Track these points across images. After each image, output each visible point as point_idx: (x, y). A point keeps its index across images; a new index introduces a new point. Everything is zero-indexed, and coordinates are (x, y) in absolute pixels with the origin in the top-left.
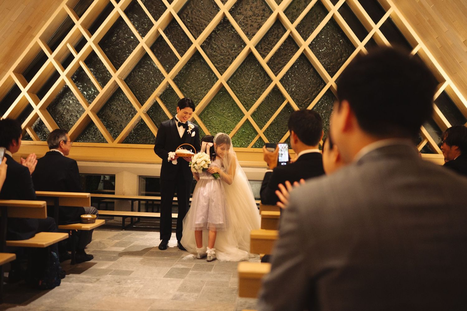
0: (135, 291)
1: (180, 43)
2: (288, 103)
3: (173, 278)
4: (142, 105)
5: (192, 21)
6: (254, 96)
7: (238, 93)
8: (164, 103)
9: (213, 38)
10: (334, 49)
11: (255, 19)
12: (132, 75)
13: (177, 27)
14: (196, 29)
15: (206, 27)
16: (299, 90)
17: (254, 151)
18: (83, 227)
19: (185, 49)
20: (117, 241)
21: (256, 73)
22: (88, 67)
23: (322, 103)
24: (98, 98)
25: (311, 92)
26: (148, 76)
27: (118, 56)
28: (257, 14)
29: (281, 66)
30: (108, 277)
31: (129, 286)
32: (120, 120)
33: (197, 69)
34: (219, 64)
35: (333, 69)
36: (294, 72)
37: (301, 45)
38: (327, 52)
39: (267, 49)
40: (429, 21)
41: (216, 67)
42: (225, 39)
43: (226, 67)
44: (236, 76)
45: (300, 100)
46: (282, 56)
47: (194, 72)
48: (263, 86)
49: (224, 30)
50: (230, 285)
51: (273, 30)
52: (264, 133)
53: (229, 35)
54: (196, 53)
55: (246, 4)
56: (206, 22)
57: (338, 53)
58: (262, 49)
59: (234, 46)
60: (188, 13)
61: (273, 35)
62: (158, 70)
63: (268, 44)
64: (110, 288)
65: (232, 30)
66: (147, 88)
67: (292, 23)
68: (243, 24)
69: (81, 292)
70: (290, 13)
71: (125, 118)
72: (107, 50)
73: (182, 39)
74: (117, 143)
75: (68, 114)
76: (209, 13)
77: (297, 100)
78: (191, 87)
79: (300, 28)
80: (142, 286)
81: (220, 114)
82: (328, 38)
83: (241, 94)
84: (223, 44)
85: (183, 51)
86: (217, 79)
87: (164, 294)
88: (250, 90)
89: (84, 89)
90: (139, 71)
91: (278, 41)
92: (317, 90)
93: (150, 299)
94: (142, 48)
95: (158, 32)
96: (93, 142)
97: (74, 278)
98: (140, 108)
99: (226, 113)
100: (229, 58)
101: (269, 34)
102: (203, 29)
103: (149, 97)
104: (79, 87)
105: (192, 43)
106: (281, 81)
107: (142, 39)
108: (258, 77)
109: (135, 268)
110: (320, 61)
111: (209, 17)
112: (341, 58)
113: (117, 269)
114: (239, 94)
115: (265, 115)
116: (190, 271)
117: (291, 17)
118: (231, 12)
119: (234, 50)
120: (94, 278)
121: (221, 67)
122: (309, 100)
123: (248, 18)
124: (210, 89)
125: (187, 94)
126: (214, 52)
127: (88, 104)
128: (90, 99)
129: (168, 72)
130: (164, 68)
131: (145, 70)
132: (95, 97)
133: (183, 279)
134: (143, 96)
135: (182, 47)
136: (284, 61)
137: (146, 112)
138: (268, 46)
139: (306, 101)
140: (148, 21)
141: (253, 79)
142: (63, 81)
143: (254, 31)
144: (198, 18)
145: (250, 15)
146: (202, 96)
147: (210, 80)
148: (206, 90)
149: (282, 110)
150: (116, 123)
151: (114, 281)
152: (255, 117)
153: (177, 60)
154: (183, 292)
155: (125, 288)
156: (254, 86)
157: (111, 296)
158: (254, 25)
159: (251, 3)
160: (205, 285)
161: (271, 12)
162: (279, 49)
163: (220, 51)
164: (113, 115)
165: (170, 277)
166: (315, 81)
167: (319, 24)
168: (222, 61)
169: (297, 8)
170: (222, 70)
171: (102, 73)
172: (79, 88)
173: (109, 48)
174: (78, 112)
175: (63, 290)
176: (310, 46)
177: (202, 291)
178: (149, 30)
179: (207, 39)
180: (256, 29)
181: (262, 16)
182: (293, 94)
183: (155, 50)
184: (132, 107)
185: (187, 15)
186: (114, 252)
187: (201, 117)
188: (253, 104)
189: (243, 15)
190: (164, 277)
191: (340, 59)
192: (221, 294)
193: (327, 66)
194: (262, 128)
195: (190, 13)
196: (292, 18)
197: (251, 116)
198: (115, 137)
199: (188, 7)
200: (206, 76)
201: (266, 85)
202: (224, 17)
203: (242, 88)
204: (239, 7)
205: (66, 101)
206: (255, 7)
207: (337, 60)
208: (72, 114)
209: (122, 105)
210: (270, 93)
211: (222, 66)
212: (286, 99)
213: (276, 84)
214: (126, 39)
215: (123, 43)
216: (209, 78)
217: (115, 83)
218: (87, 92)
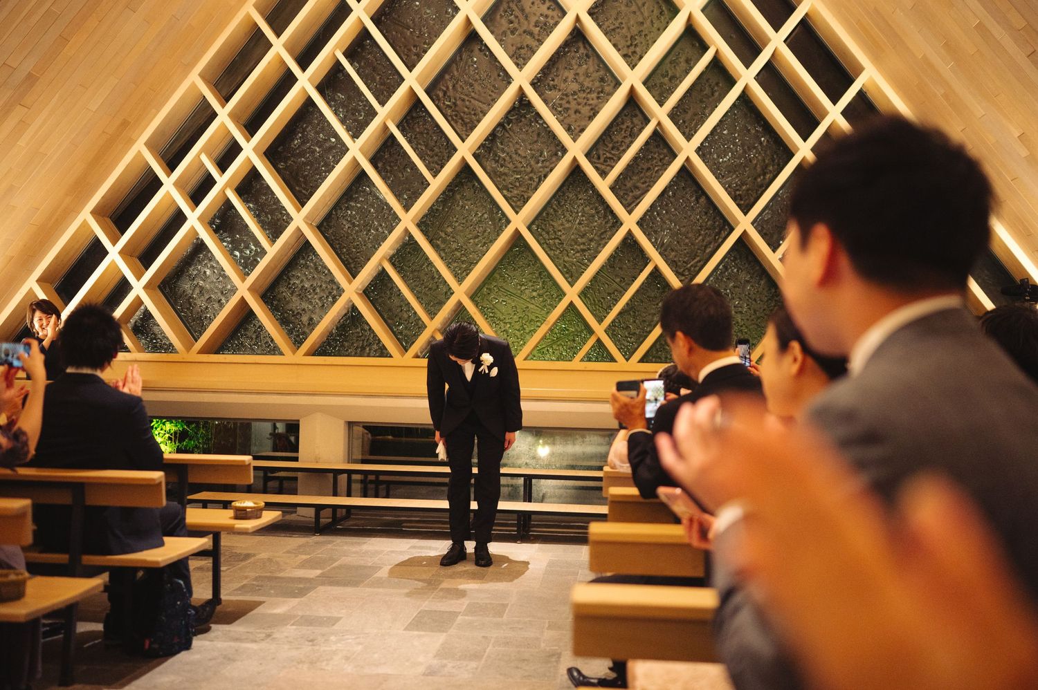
0: (347, 658)
1: (432, 150)
2: (656, 269)
3: (423, 631)
4: (354, 278)
5: (455, 104)
6: (585, 255)
7: (552, 250)
8: (399, 272)
9: (499, 138)
10: (749, 156)
11: (584, 99)
12: (333, 216)
13: (425, 116)
14: (463, 120)
15: (485, 115)
16: (678, 242)
17: (586, 368)
18: (236, 526)
19: (441, 161)
20: (304, 557)
21: (588, 208)
22: (244, 201)
23: (726, 268)
24: (263, 263)
25: (702, 246)
26: (366, 217)
27: (305, 177)
28: (588, 87)
29: (639, 192)
30: (290, 630)
31: (334, 648)
32: (308, 307)
33: (466, 202)
34: (511, 192)
35: (746, 197)
36: (667, 205)
37: (681, 150)
38: (735, 163)
39: (610, 158)
40: (946, 96)
41: (504, 196)
42: (524, 141)
43: (526, 197)
44: (548, 214)
45: (680, 261)
46: (642, 172)
47: (458, 208)
48: (602, 234)
49: (521, 121)
50: (543, 645)
51: (622, 119)
52: (605, 331)
53: (533, 132)
54: (465, 169)
55: (566, 68)
56: (485, 107)
57: (756, 164)
58: (599, 158)
59: (542, 153)
60: (448, 88)
61: (622, 129)
62: (387, 204)
63: (613, 149)
64: (294, 653)
65: (537, 122)
66: (365, 241)
67: (661, 105)
68: (559, 109)
69: (234, 660)
70: (655, 84)
71: (320, 305)
72: (282, 165)
73: (436, 142)
74: (304, 355)
75: (202, 298)
76: (489, 87)
77: (674, 261)
78: (453, 237)
79: (678, 116)
80: (360, 647)
81: (515, 292)
82: (736, 135)
83: (558, 251)
84: (519, 152)
85: (438, 164)
86: (508, 222)
87: (407, 664)
88: (576, 243)
89: (235, 245)
90: (347, 208)
91: (632, 142)
92: (716, 241)
93: (378, 675)
94: (354, 159)
95: (386, 128)
96: (253, 354)
97: (219, 633)
98: (350, 282)
99: (527, 291)
100: (531, 179)
101: (614, 129)
102: (479, 121)
103: (369, 259)
104: (225, 242)
105: (456, 150)
106: (640, 223)
107: (354, 142)
108: (593, 216)
109: (344, 611)
110: (720, 182)
111: (490, 95)
112: (764, 174)
113: (308, 613)
114: (552, 252)
115: (609, 294)
116: (460, 617)
117: (658, 93)
118: (535, 84)
119: (543, 161)
120: (260, 633)
121: (515, 197)
122: (699, 261)
123: (571, 97)
124: (492, 241)
125: (446, 253)
126: (502, 166)
127: (244, 275)
128: (247, 265)
129: (407, 208)
130: (399, 200)
131: (359, 205)
132: (258, 262)
133: (445, 634)
134: (356, 258)
135: (436, 158)
136: (645, 182)
137: (361, 292)
138: (613, 152)
139: (692, 263)
140: (365, 106)
141: (583, 220)
142: (193, 231)
143: (583, 123)
144: (467, 98)
145: (574, 90)
146: (476, 256)
147: (494, 224)
148: (485, 243)
149: (643, 283)
150: (301, 314)
151: (302, 638)
152: (588, 297)
153: (426, 184)
154: (446, 659)
155: (324, 651)
156: (582, 237)
157: (297, 668)
158: (582, 111)
159: (575, 67)
160: (491, 645)
161: (618, 84)
162: (635, 159)
163: (514, 164)
164: (294, 298)
165: (418, 630)
166: (709, 223)
167: (717, 107)
168: (518, 184)
169: (670, 74)
170: (518, 203)
171: (272, 212)
172: (225, 244)
173: (286, 162)
174: (222, 293)
175: (197, 657)
176: (700, 151)
177: (485, 657)
178: (367, 124)
179: (485, 140)
180: (588, 119)
181: (598, 93)
182: (665, 250)
183: (380, 165)
184: (333, 281)
185: (445, 93)
186: (300, 580)
187: (476, 299)
188: (583, 272)
189: (559, 90)
190: (405, 630)
191: (762, 177)
192: (526, 662)
193: (735, 193)
194: (602, 321)
195: (451, 88)
196: (661, 95)
197: (579, 296)
198: (298, 342)
199: (447, 77)
200: (486, 216)
201: (609, 233)
202: (521, 94)
203: (560, 240)
204: (552, 76)
205: (198, 270)
206: (583, 74)
207: (755, 179)
208: (210, 297)
209: (313, 277)
210: (618, 248)
211: (518, 195)
212: (650, 261)
213: (630, 230)
215: (314, 152)
216: (492, 219)
217: (299, 233)
218: (241, 252)
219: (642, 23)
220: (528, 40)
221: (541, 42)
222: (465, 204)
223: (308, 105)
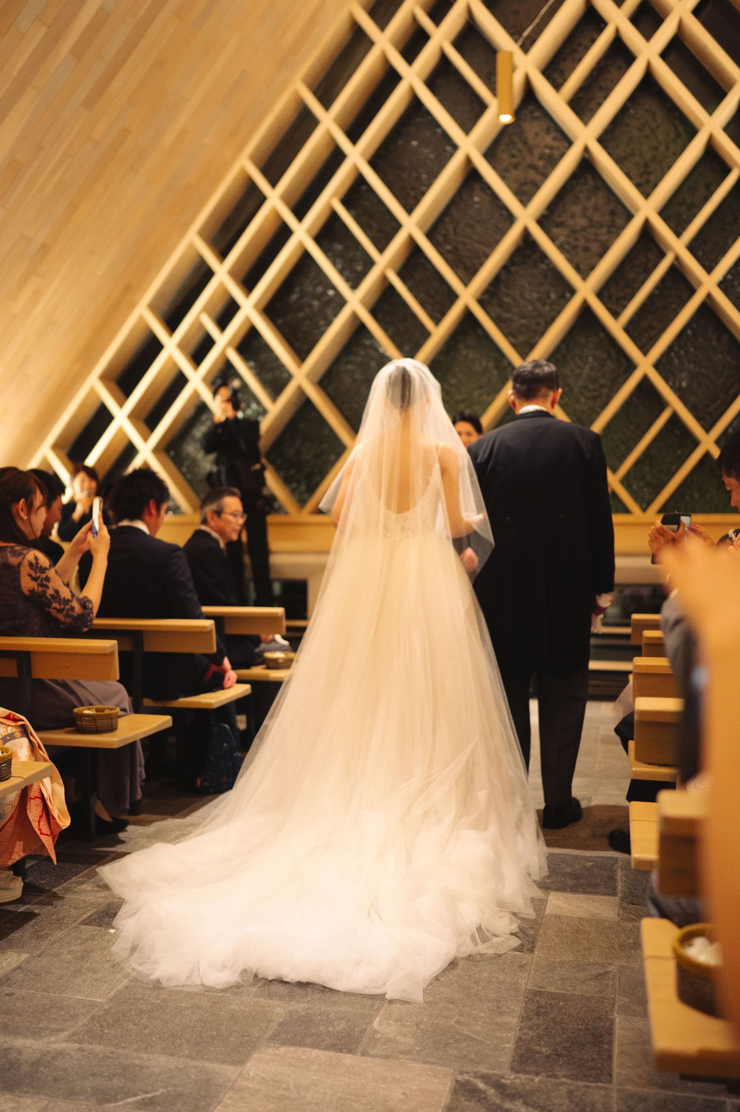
1: (434, 298)
2: (674, 414)
5: (456, 249)
6: (596, 403)
9: (503, 282)
11: (593, 234)
12: (333, 371)
14: (465, 264)
15: (486, 259)
16: (698, 385)
19: (443, 308)
21: (599, 351)
22: (244, 361)
25: (724, 387)
26: (367, 371)
27: (303, 332)
28: (597, 222)
29: (655, 332)
33: (469, 351)
34: (518, 337)
36: (685, 345)
37: (700, 284)
39: (621, 297)
41: (511, 344)
42: (529, 283)
43: (531, 343)
45: (700, 404)
46: (657, 311)
47: (462, 358)
48: (614, 379)
49: (526, 263)
51: (635, 254)
53: (538, 273)
54: (468, 316)
55: (573, 203)
56: (487, 250)
58: (610, 297)
59: (548, 297)
60: (448, 232)
61: (634, 266)
62: (387, 357)
63: (624, 287)
65: (543, 263)
67: (678, 236)
68: (567, 247)
70: (672, 214)
72: (280, 322)
73: (436, 289)
74: (309, 514)
76: (491, 228)
77: (694, 405)
79: (698, 247)
84: (524, 294)
85: (440, 312)
88: (587, 390)
90: (348, 362)
91: (645, 280)
94: (353, 312)
95: (384, 278)
101: (627, 265)
102: (482, 264)
105: (457, 297)
106: (656, 366)
107: (353, 293)
108: (605, 360)
111: (492, 237)
115: (623, 443)
117: (674, 222)
118: (540, 222)
119: (549, 305)
121: (521, 343)
122: (721, 404)
123: (579, 234)
124: (498, 391)
126: (506, 312)
131: (359, 359)
136: (661, 321)
138: (625, 291)
139: (712, 407)
140: (362, 255)
141: (594, 365)
142: (196, 394)
143: (592, 261)
144: (468, 242)
145: (582, 226)
147: (498, 373)
148: (490, 392)
149: (660, 430)
153: (427, 335)
156: (594, 381)
158: (591, 248)
159: (583, 201)
161: (629, 216)
162: (651, 298)
163: (518, 309)
168: (523, 330)
169: (688, 202)
170: (525, 348)
171: (272, 370)
173: (284, 317)
176: (723, 285)
178: (365, 275)
179: (489, 285)
180: (596, 256)
181: (608, 227)
182: (684, 394)
183: (380, 316)
184: (334, 437)
185: (445, 237)
189: (566, 227)
194: (617, 471)
195: (451, 231)
196: (678, 224)
198: (302, 502)
199: (447, 220)
200: (490, 365)
201: (621, 379)
202: (526, 235)
203: (570, 387)
204: (559, 212)
206: (592, 208)
210: (632, 393)
211: (525, 340)
212: (667, 405)
213: (645, 374)
214: (318, 297)
215: (310, 306)
216: (497, 367)
217: (300, 391)
218: (244, 411)
219: (656, 149)
220: (532, 175)
221: (546, 176)
222: (468, 353)
223: (305, 260)
